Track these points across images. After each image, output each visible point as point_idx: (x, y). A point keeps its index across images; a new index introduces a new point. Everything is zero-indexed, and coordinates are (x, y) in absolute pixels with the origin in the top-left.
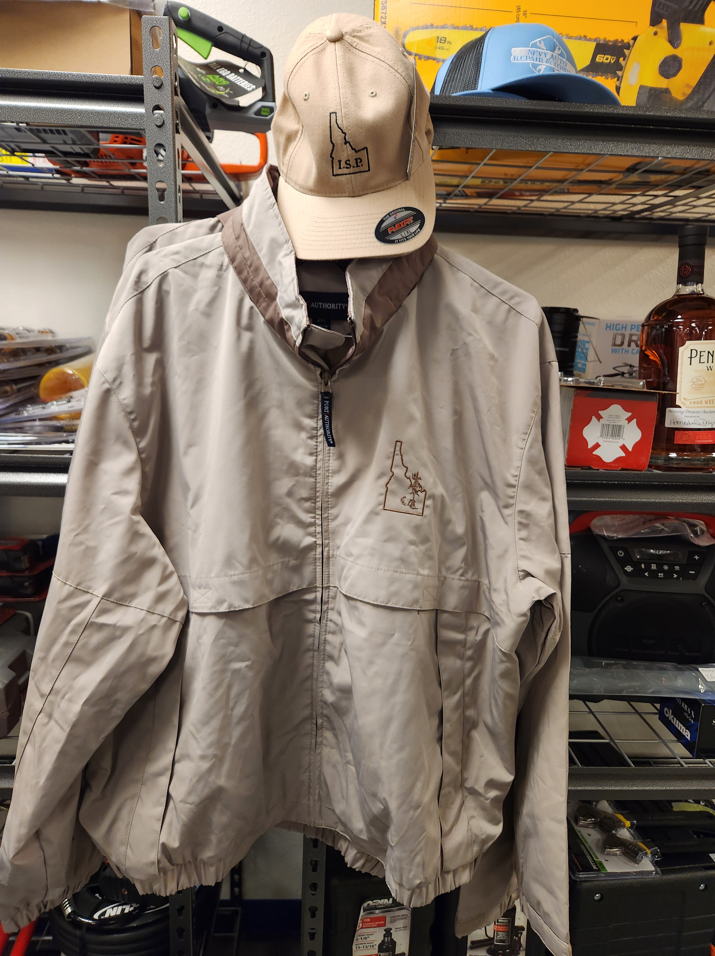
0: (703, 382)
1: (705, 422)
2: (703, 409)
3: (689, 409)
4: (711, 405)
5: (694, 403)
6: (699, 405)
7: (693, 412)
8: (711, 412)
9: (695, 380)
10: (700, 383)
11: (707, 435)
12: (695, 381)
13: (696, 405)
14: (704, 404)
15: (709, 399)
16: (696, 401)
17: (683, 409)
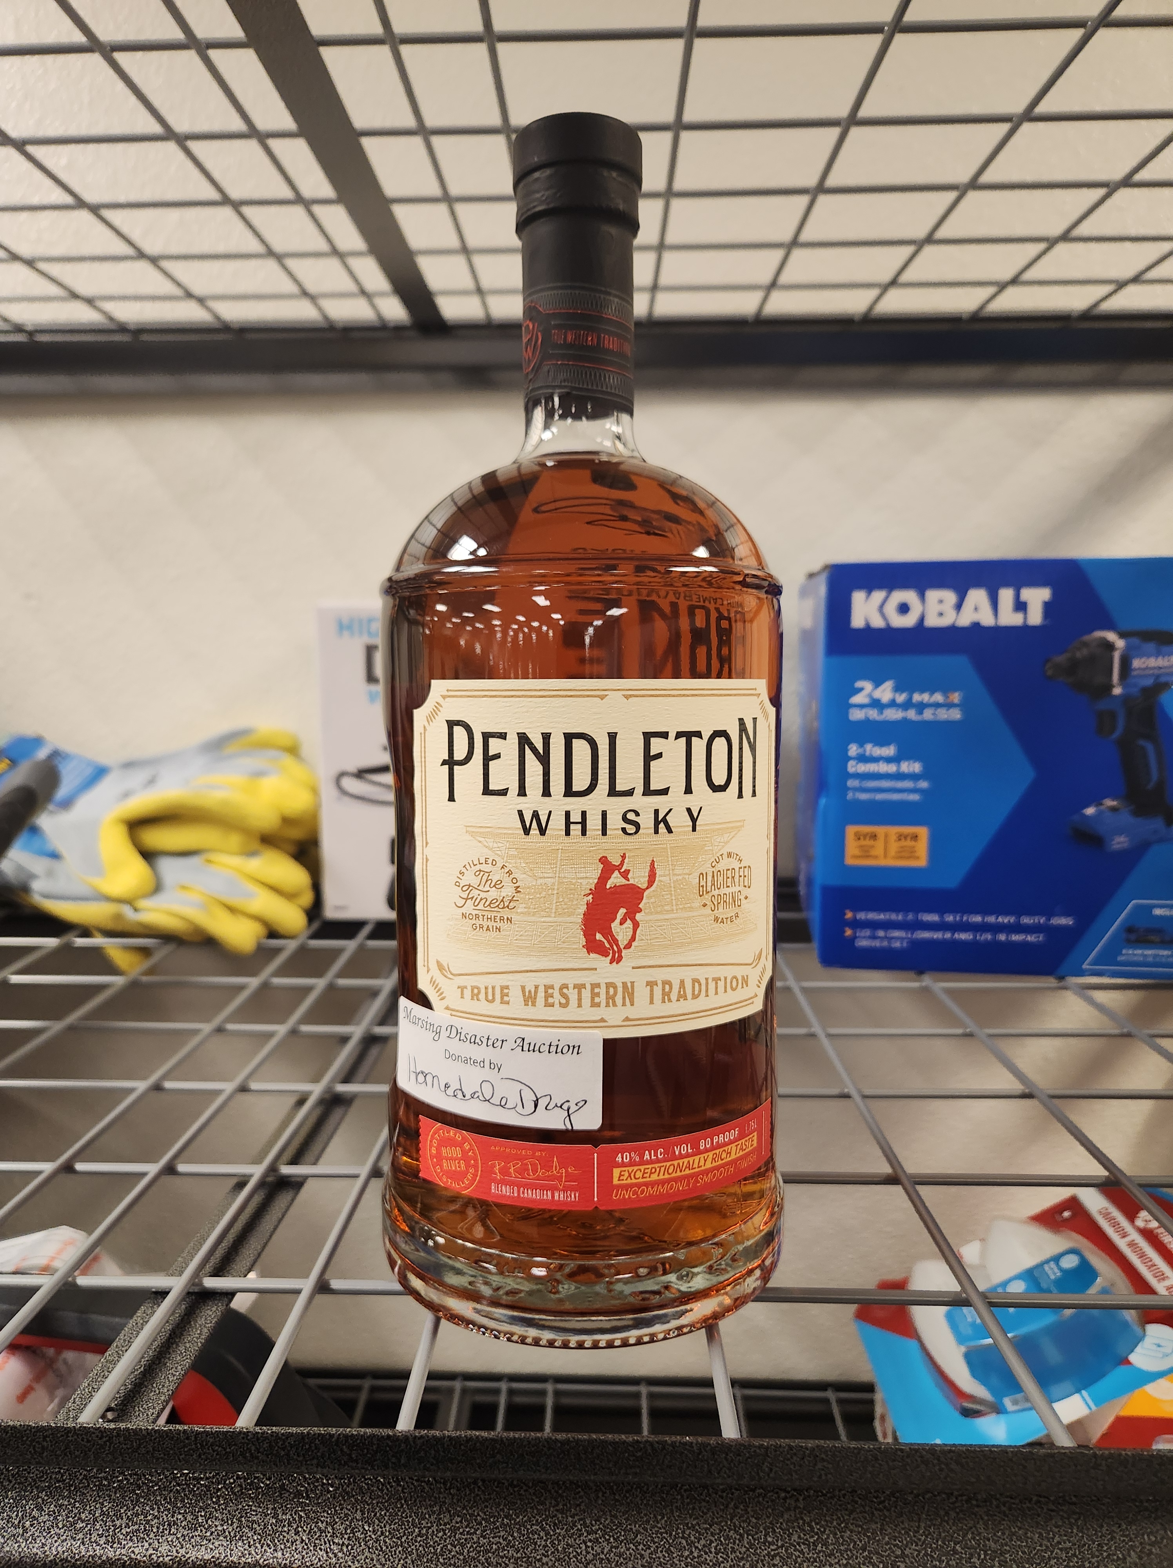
0: (508, 891)
1: (529, 1098)
2: (511, 1032)
3: (458, 1022)
4: (556, 1013)
5: (475, 996)
6: (496, 1009)
7: (474, 1041)
8: (555, 1049)
10: (493, 894)
11: (547, 1166)
13: (482, 1007)
14: (517, 1007)
15: (542, 979)
16: (482, 982)
17: (439, 1015)
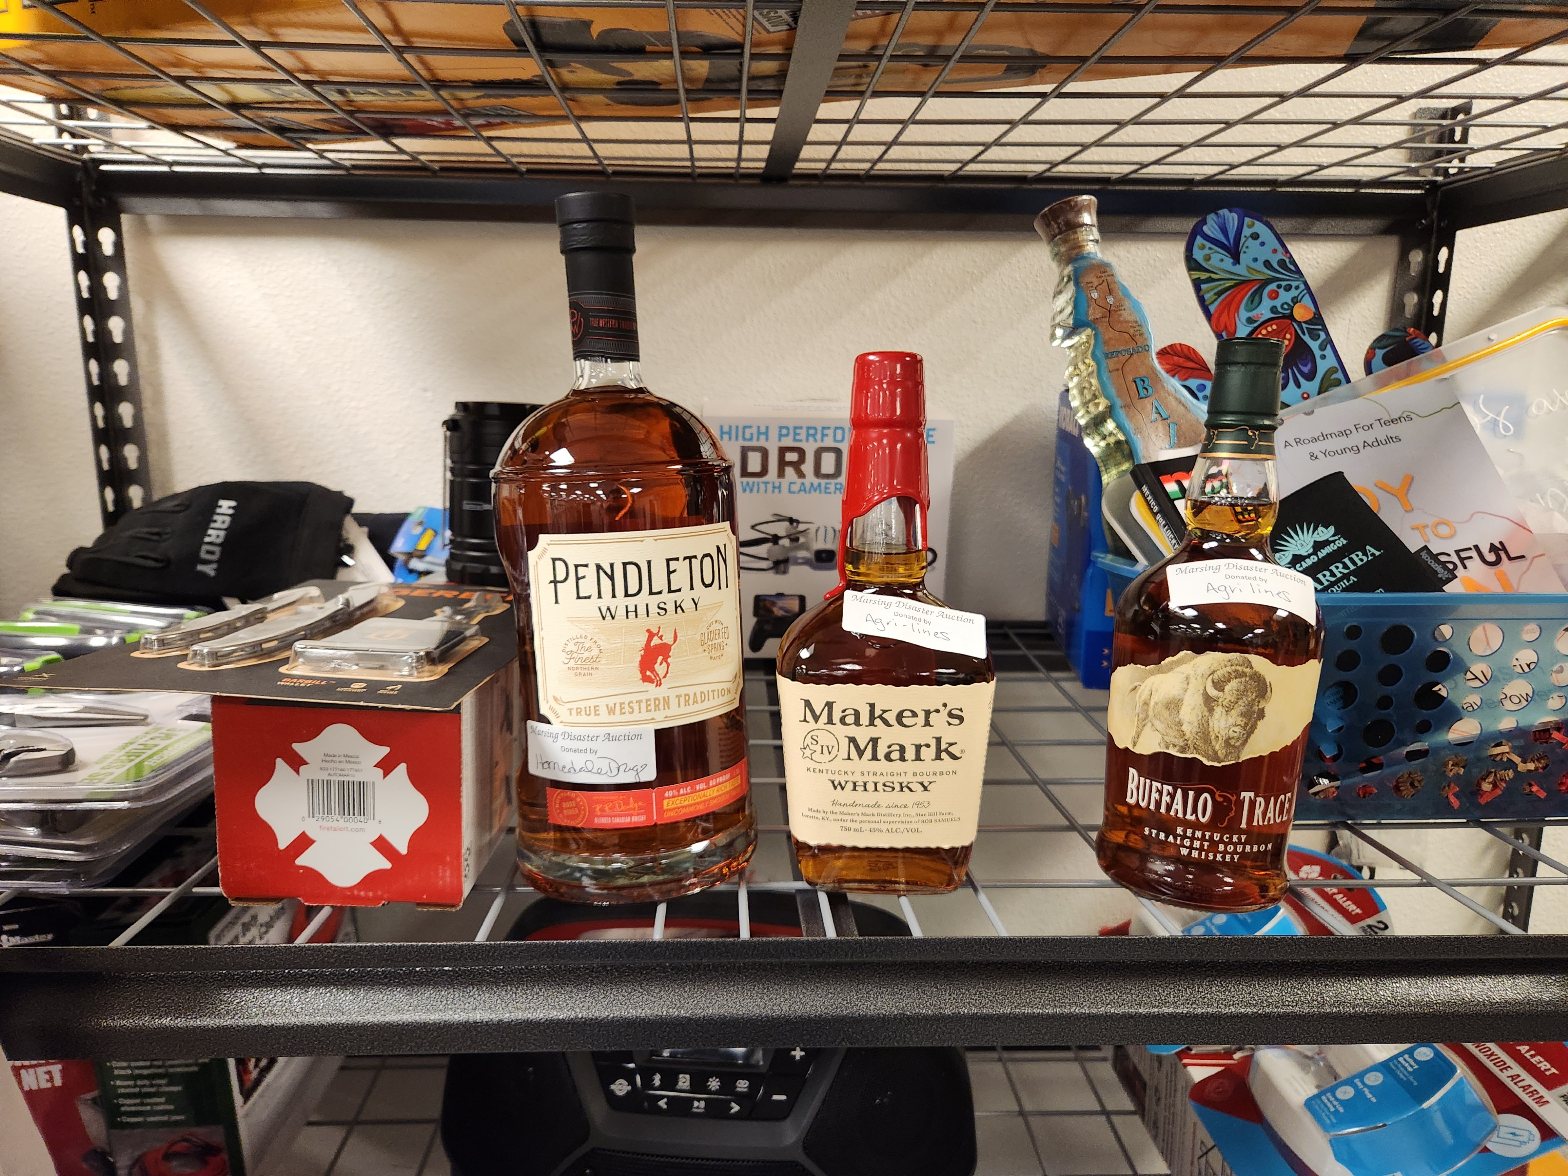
0: (595, 652)
1: (614, 766)
2: (601, 731)
3: (569, 729)
4: (627, 717)
5: (579, 713)
6: (593, 719)
7: (579, 738)
8: (628, 737)
9: (571, 647)
10: (586, 654)
11: (626, 803)
12: (575, 649)
13: (583, 719)
14: (604, 717)
15: (618, 700)
16: (582, 705)
17: (556, 727)
